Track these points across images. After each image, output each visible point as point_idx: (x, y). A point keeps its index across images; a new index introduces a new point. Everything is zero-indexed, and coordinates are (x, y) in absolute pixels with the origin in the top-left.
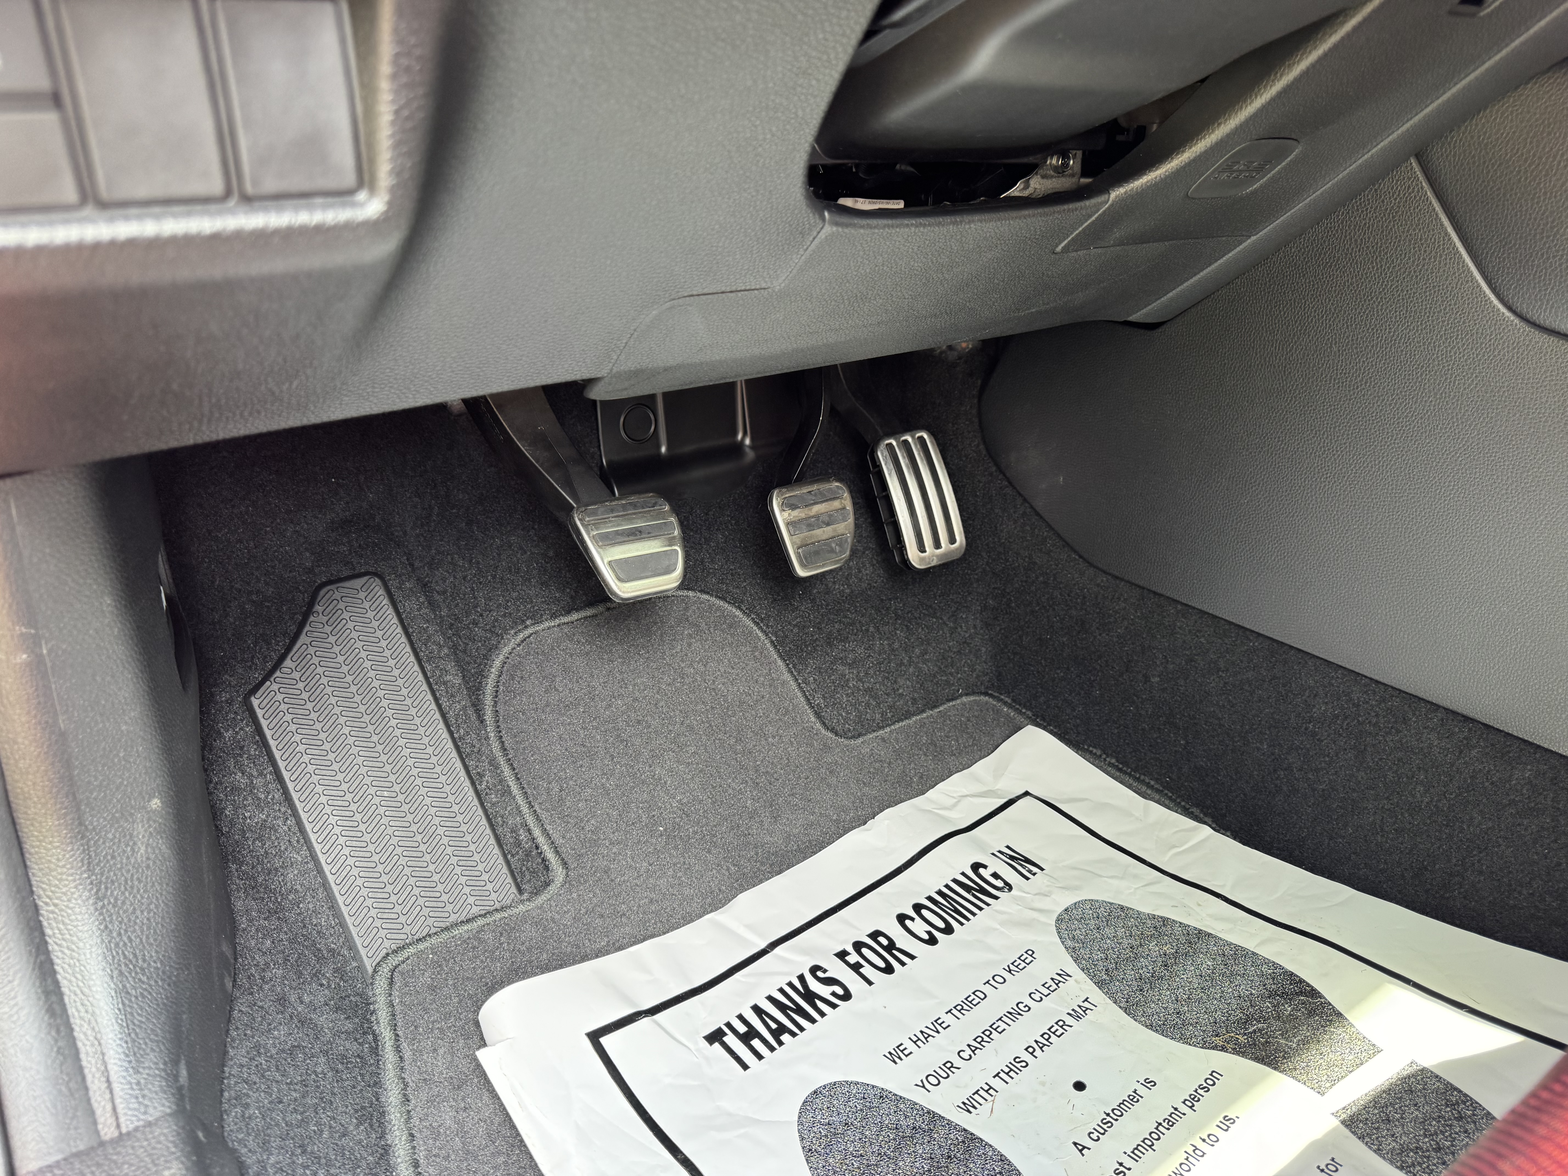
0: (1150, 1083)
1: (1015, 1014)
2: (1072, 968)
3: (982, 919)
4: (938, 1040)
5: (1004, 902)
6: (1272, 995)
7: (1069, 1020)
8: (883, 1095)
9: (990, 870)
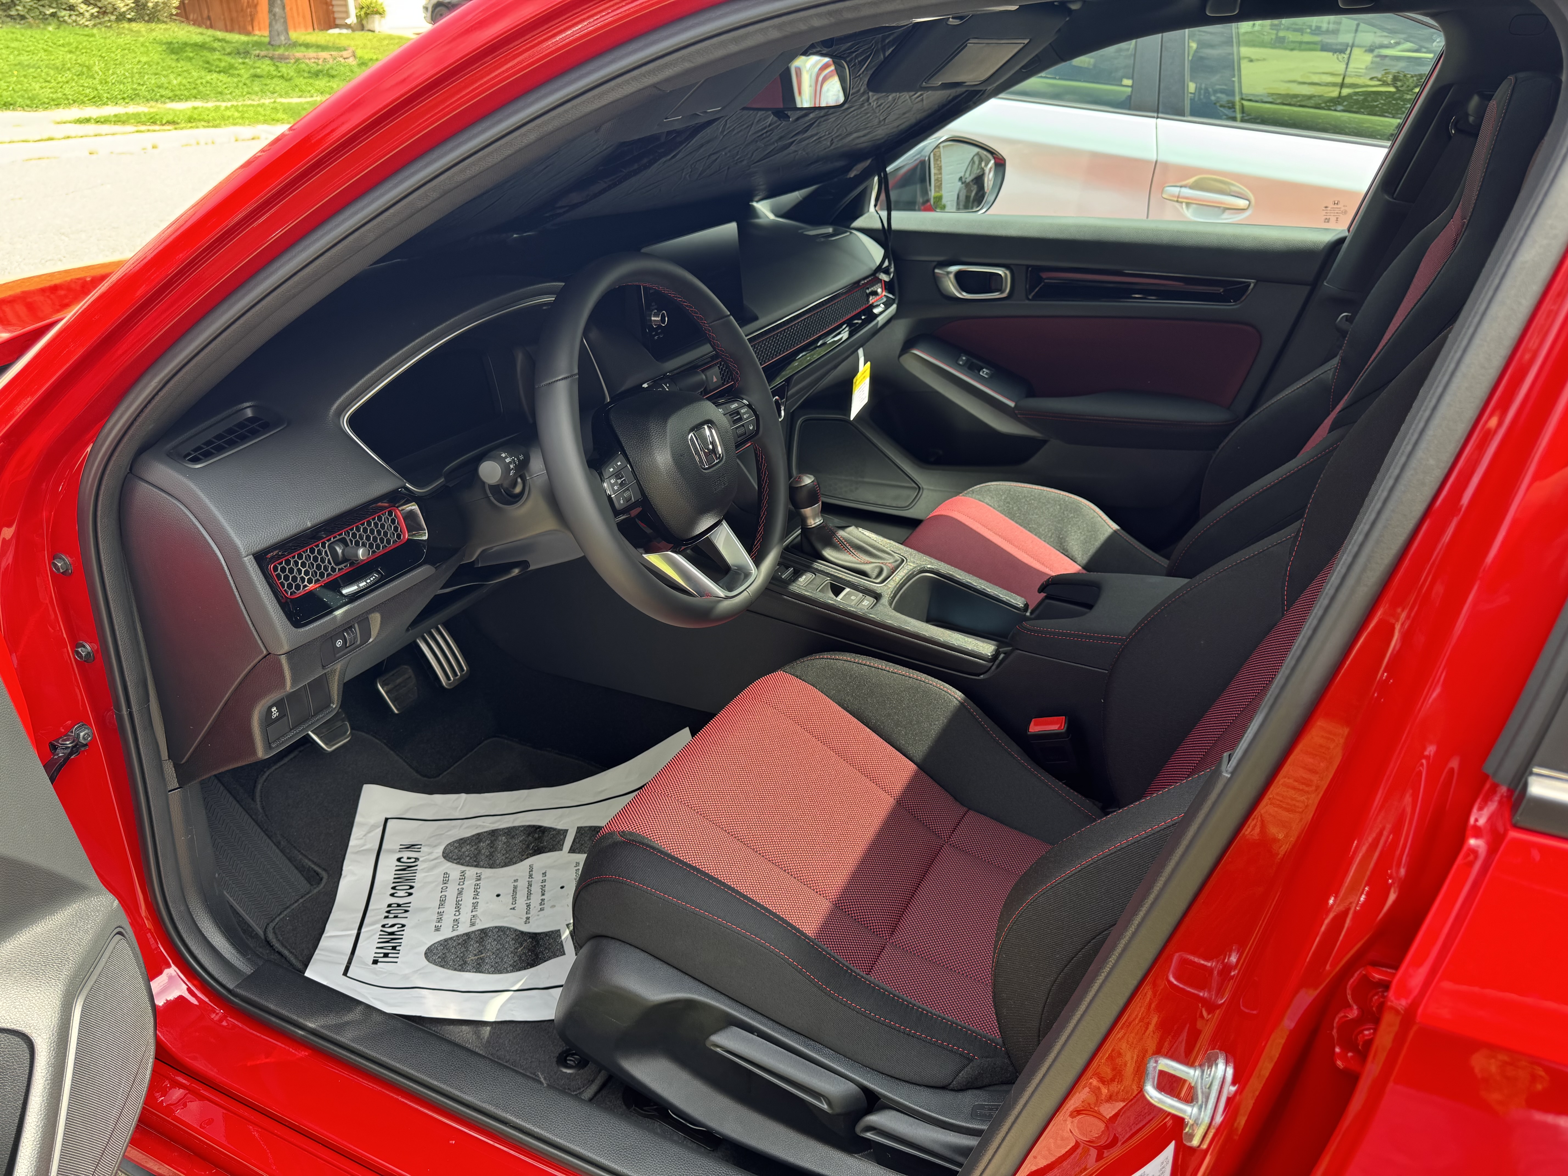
0: (516, 881)
1: (460, 893)
2: (463, 868)
3: (419, 876)
4: (444, 917)
5: (421, 866)
6: (529, 835)
7: (478, 882)
8: (446, 940)
9: (405, 857)
